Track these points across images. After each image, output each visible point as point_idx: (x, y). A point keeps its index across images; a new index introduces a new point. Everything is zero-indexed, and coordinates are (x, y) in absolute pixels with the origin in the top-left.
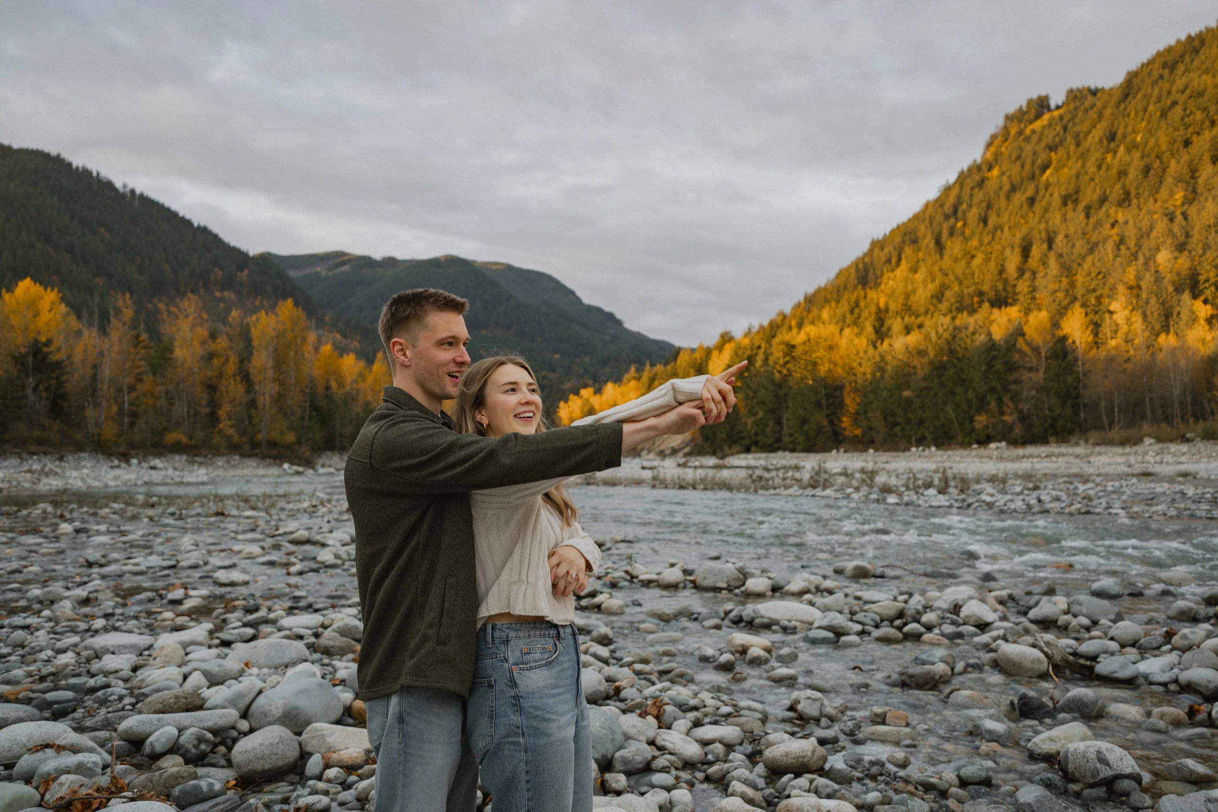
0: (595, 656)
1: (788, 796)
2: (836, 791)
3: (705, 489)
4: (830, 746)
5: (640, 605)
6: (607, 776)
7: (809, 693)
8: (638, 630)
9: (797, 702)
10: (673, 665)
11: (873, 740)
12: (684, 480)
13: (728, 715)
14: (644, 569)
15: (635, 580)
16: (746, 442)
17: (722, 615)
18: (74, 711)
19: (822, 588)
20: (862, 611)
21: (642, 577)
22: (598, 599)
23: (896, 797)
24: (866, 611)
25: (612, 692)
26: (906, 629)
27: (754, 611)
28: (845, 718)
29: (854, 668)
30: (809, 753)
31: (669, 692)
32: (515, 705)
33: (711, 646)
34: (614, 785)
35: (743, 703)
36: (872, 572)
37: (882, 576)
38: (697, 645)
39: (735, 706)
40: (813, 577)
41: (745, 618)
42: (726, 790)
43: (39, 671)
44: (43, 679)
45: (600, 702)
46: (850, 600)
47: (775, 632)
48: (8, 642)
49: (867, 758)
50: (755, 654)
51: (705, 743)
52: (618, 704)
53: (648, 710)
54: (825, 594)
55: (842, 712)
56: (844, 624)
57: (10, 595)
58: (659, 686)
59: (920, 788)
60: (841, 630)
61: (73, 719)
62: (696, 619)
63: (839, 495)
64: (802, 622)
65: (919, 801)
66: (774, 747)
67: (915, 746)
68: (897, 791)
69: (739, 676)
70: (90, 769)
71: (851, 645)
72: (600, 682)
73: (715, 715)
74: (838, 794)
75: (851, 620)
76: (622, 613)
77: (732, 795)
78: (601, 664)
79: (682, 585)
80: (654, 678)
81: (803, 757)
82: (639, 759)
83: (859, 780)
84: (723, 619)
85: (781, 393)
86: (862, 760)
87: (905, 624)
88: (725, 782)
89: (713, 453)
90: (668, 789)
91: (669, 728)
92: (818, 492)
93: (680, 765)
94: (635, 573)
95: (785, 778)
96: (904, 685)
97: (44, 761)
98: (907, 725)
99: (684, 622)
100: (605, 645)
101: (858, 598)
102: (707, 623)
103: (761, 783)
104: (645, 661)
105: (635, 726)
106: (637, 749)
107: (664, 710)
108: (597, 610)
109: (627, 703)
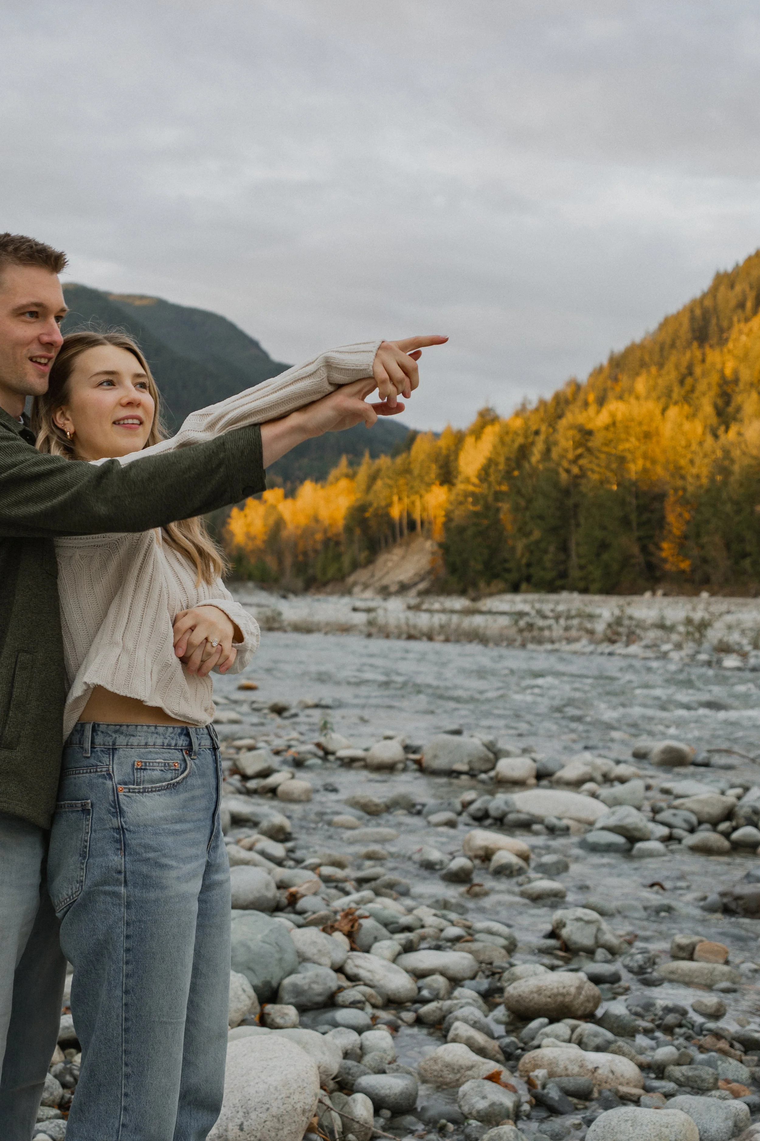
0: (263, 853)
1: (539, 1047)
2: (609, 1043)
3: (447, 640)
4: (606, 986)
5: (335, 790)
6: (269, 1008)
7: (580, 912)
8: (331, 823)
9: (561, 924)
10: (378, 870)
11: (671, 981)
12: (415, 627)
13: (457, 940)
14: (344, 741)
15: (331, 758)
16: (514, 576)
17: (459, 807)
19: (613, 775)
20: (670, 807)
21: (342, 753)
22: (272, 780)
23: (701, 1057)
24: (676, 808)
25: (285, 900)
26: (735, 835)
27: (506, 803)
28: (633, 950)
29: (652, 885)
30: (573, 990)
31: (370, 905)
32: (118, 841)
33: (440, 850)
34: (279, 1020)
35: (480, 924)
36: (691, 757)
37: (706, 765)
38: (417, 847)
39: (469, 928)
40: (599, 761)
41: (493, 812)
42: (445, 1036)
46: (654, 794)
47: (537, 834)
49: (660, 1003)
50: (504, 861)
51: (419, 975)
52: (293, 916)
53: (337, 925)
54: (616, 783)
55: (630, 943)
56: (641, 825)
58: (355, 896)
59: (737, 1045)
60: (637, 834)
62: (419, 813)
63: (649, 654)
64: (579, 821)
65: (734, 1062)
66: (522, 982)
67: (735, 991)
68: (702, 1049)
69: (477, 889)
71: (651, 854)
72: (266, 887)
73: (438, 939)
74: (613, 1047)
75: (654, 820)
76: (309, 800)
77: (454, 1041)
78: (272, 865)
79: (400, 766)
80: (349, 886)
81: (563, 995)
82: (317, 988)
83: (647, 1032)
84: (459, 814)
85: (570, 502)
86: (653, 1005)
87: (735, 829)
88: (445, 1025)
89: (463, 593)
90: (360, 1030)
91: (367, 951)
92: (619, 648)
93: (379, 1001)
94: (331, 747)
95: (534, 1024)
96: (727, 910)
98: (727, 963)
99: (400, 816)
100: (281, 841)
101: (666, 792)
102: (435, 818)
103: (500, 1030)
104: (339, 865)
105: (313, 944)
106: (317, 976)
107: (360, 925)
108: (270, 795)
109: (306, 915)
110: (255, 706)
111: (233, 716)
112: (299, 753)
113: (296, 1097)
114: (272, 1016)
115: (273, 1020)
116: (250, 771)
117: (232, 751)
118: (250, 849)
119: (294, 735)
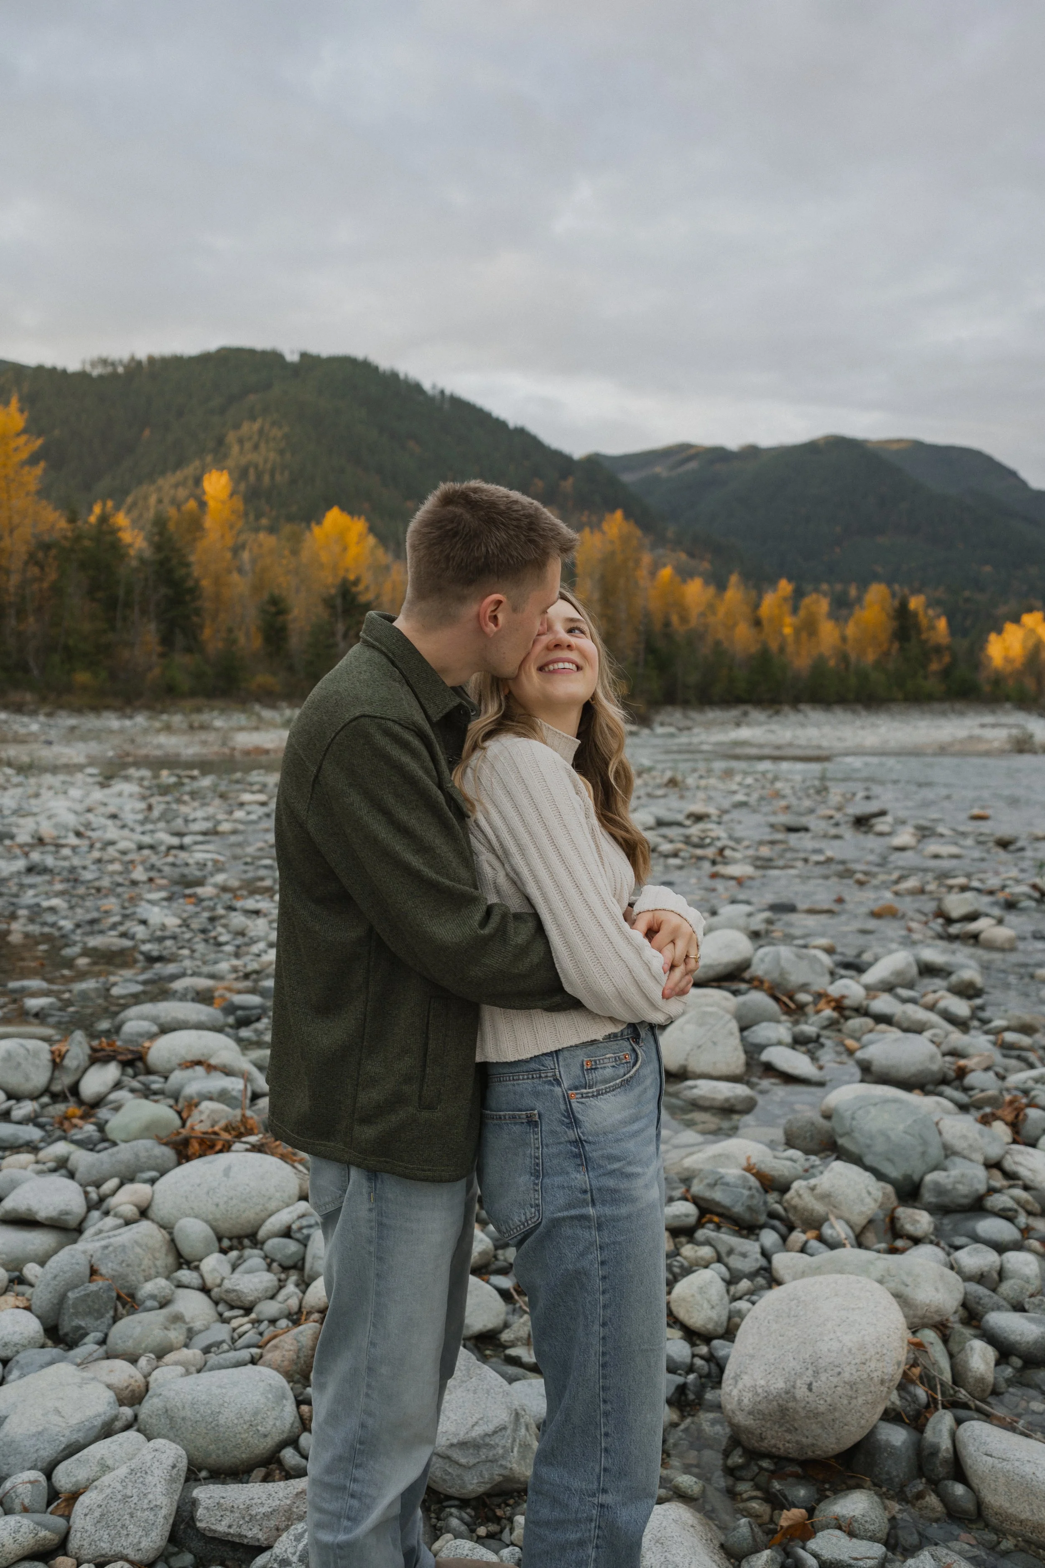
6: (904, 1211)
8: (1032, 977)
18: (258, 1019)
22: (973, 927)
25: (952, 1074)
32: (578, 1156)
34: (909, 1228)
43: (245, 966)
44: (247, 976)
45: (930, 1087)
48: (231, 928)
52: (957, 1094)
53: (999, 1112)
57: (262, 872)
61: (256, 1031)
70: (235, 1098)
72: (932, 1058)
76: (1013, 950)
80: (1032, 1057)
82: (963, 1189)
90: (1003, 1248)
91: (1033, 1145)
97: (190, 1080)
100: (970, 997)
104: (1027, 1029)
105: (964, 1137)
106: (963, 1175)
107: (1026, 1115)
108: (972, 941)
109: (972, 1093)
110: (982, 838)
111: (954, 850)
112: (1012, 894)
113: (873, 1365)
114: (902, 1221)
115: (902, 1226)
116: (955, 914)
117: (944, 890)
118: (931, 1008)
119: (1014, 873)
